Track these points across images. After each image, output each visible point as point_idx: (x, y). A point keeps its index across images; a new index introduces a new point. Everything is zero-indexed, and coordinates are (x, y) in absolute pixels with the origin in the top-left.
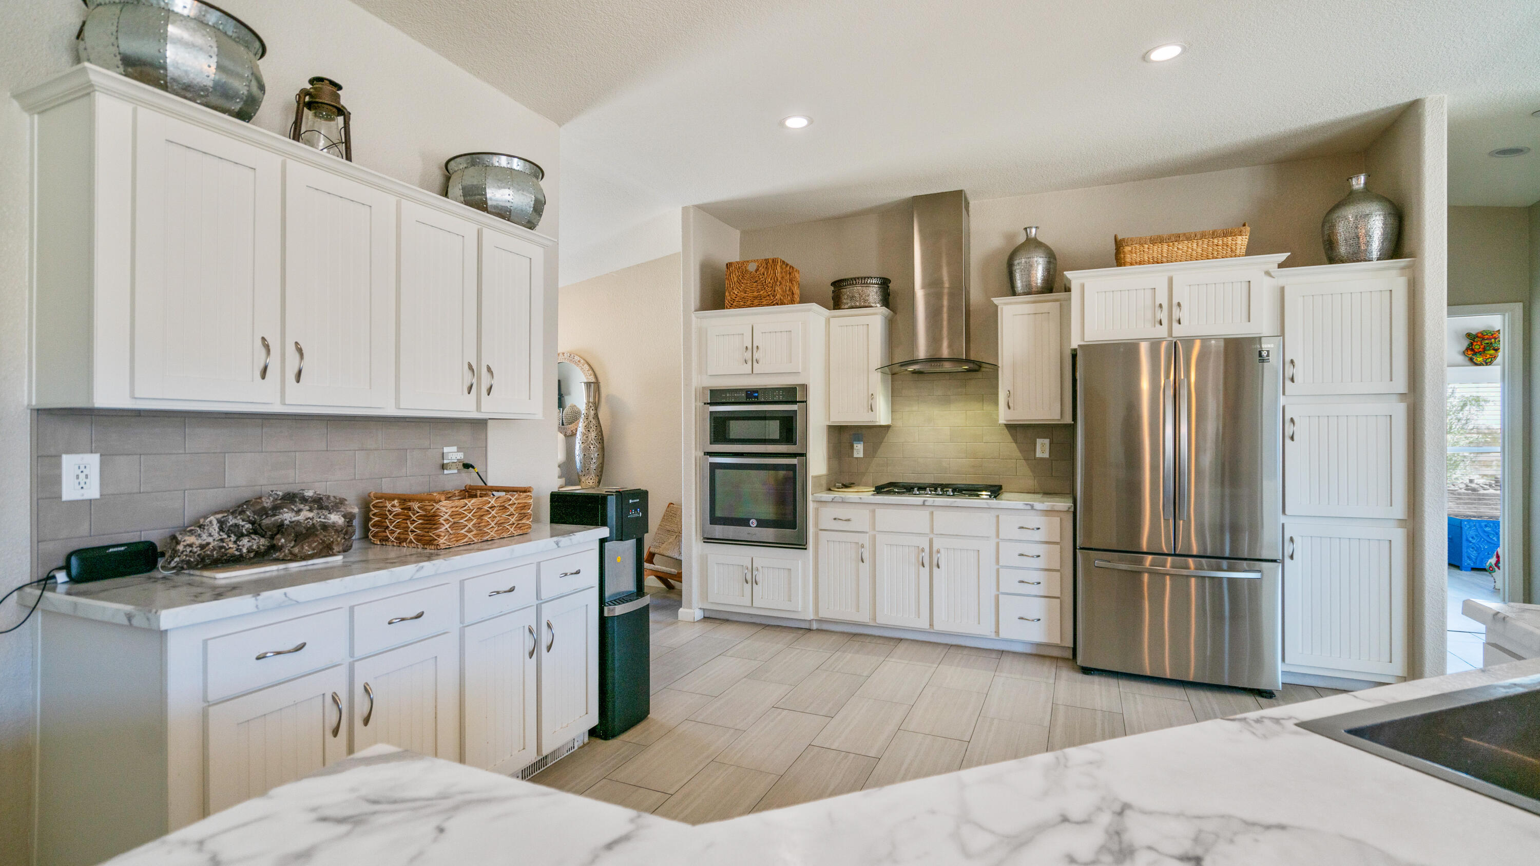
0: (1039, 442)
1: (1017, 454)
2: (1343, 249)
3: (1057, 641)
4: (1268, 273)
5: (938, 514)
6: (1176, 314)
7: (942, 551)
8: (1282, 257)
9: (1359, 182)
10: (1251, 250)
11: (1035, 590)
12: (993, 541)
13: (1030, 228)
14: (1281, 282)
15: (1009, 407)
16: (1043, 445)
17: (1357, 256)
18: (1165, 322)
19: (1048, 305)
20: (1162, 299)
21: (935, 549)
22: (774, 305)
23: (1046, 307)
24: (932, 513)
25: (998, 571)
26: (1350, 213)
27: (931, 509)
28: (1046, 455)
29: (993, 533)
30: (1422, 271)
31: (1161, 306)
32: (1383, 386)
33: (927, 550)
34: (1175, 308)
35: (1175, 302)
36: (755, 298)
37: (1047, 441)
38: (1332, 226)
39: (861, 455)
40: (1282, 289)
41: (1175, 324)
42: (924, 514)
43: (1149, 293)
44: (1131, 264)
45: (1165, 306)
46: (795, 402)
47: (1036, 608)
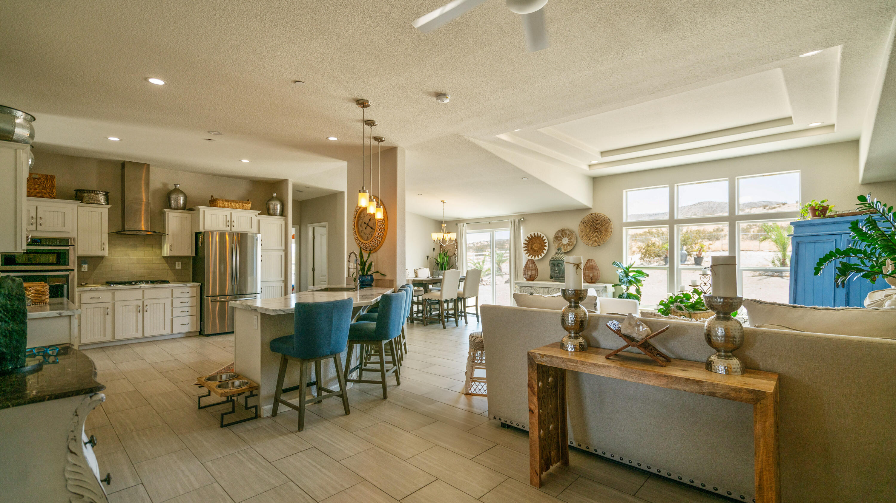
0: (177, 263)
1: (168, 268)
2: (271, 211)
3: (195, 330)
4: (256, 216)
5: (146, 291)
6: (233, 224)
7: (149, 305)
8: (259, 212)
9: (275, 195)
10: (252, 209)
11: (187, 314)
12: (170, 300)
13: (177, 184)
14: (259, 218)
15: (171, 250)
16: (179, 264)
17: (275, 215)
18: (229, 226)
19: (187, 215)
20: (229, 219)
21: (145, 305)
22: (52, 198)
23: (186, 215)
24: (143, 291)
25: (172, 310)
26: (273, 202)
27: (143, 290)
28: (180, 268)
29: (170, 296)
30: (288, 220)
31: (228, 221)
32: (280, 248)
33: (141, 306)
34: (232, 222)
35: (232, 220)
36: (38, 193)
37: (180, 263)
38: (269, 205)
39: (86, 270)
40: (259, 220)
41: (232, 227)
42: (140, 292)
43: (225, 217)
44: (220, 207)
45: (230, 221)
46: (69, 246)
47: (187, 320)
